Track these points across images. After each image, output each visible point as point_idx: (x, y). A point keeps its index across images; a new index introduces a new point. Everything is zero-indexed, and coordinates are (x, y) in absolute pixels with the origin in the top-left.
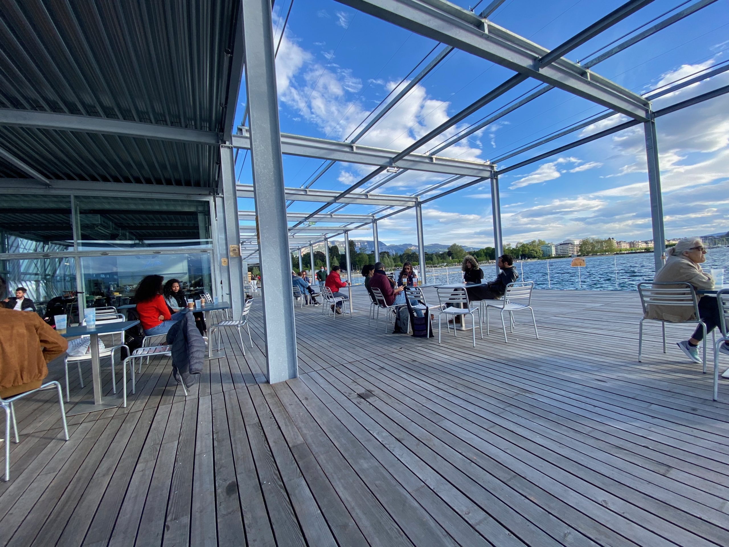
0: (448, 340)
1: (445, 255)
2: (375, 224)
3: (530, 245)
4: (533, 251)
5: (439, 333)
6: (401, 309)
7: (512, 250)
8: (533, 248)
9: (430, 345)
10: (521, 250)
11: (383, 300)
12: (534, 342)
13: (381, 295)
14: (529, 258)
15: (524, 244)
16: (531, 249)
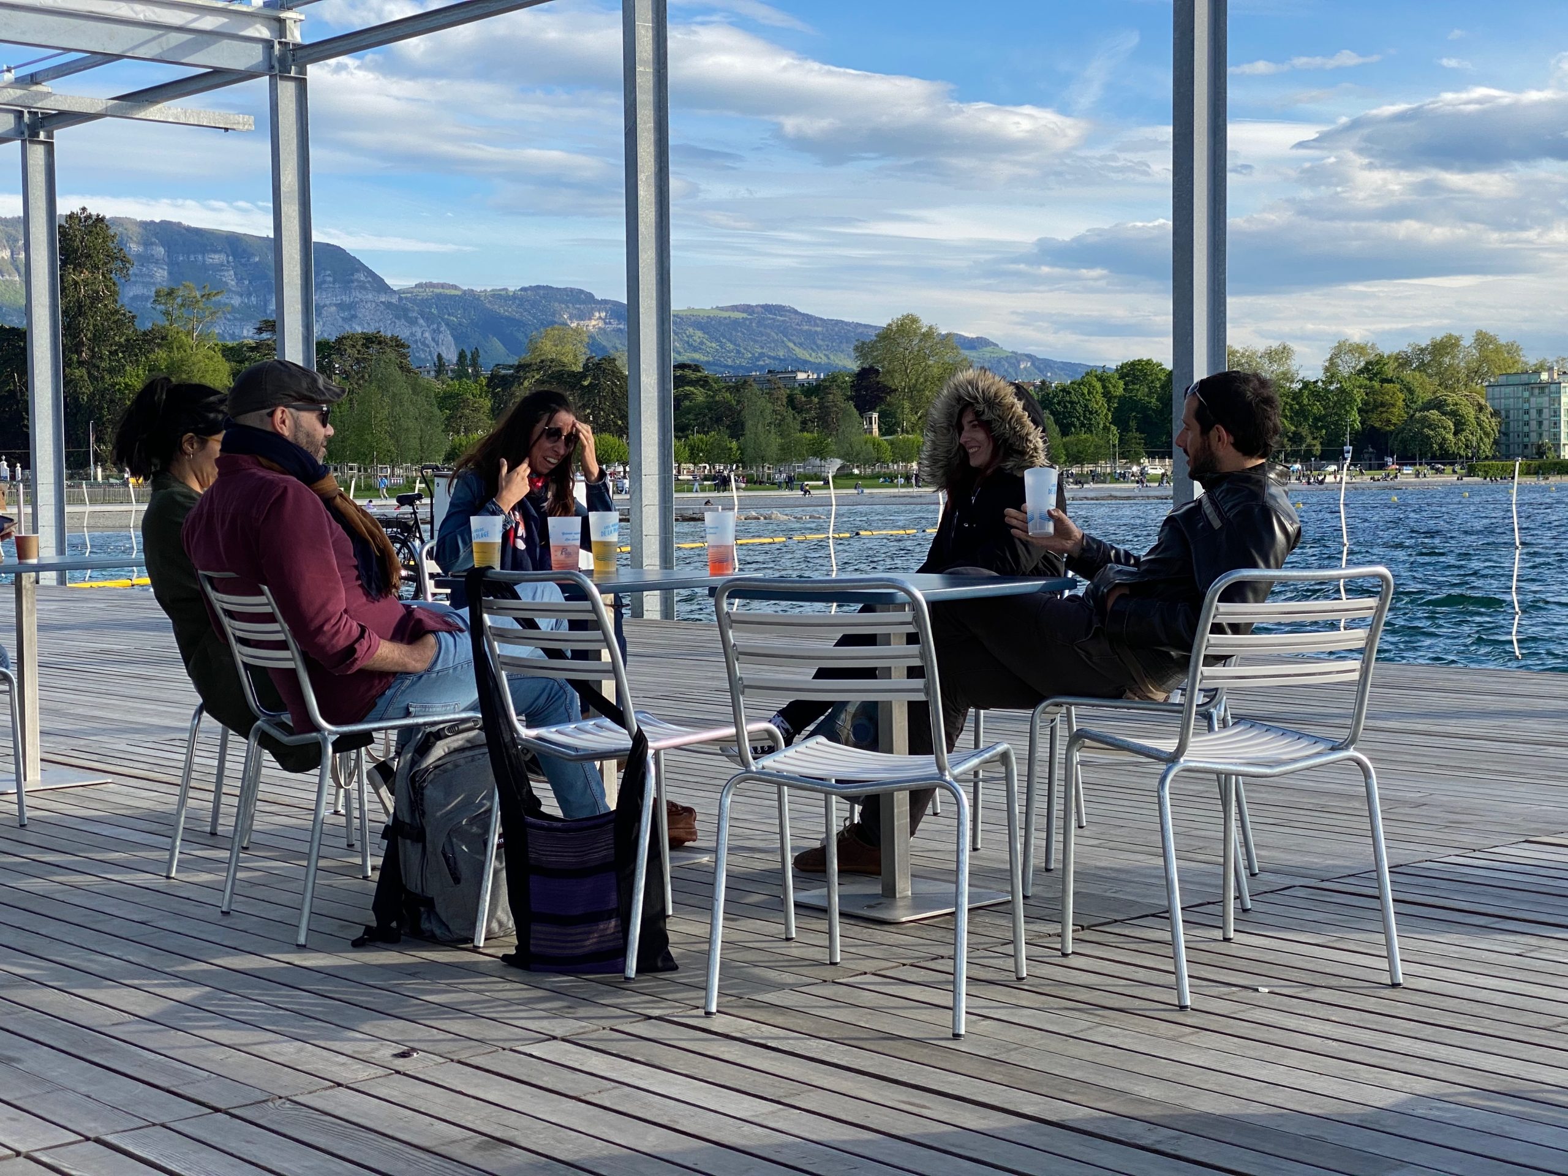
0: (780, 987)
1: (837, 398)
2: (287, 90)
3: (1422, 367)
4: (1434, 414)
5: (710, 941)
6: (439, 750)
7: (1296, 396)
8: (1441, 393)
9: (641, 1029)
10: (1359, 396)
11: (293, 672)
12: (1370, 1004)
13: (278, 630)
14: (1406, 459)
15: (1380, 361)
16: (1424, 396)
